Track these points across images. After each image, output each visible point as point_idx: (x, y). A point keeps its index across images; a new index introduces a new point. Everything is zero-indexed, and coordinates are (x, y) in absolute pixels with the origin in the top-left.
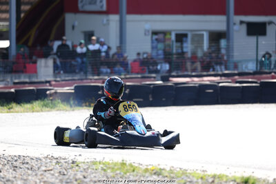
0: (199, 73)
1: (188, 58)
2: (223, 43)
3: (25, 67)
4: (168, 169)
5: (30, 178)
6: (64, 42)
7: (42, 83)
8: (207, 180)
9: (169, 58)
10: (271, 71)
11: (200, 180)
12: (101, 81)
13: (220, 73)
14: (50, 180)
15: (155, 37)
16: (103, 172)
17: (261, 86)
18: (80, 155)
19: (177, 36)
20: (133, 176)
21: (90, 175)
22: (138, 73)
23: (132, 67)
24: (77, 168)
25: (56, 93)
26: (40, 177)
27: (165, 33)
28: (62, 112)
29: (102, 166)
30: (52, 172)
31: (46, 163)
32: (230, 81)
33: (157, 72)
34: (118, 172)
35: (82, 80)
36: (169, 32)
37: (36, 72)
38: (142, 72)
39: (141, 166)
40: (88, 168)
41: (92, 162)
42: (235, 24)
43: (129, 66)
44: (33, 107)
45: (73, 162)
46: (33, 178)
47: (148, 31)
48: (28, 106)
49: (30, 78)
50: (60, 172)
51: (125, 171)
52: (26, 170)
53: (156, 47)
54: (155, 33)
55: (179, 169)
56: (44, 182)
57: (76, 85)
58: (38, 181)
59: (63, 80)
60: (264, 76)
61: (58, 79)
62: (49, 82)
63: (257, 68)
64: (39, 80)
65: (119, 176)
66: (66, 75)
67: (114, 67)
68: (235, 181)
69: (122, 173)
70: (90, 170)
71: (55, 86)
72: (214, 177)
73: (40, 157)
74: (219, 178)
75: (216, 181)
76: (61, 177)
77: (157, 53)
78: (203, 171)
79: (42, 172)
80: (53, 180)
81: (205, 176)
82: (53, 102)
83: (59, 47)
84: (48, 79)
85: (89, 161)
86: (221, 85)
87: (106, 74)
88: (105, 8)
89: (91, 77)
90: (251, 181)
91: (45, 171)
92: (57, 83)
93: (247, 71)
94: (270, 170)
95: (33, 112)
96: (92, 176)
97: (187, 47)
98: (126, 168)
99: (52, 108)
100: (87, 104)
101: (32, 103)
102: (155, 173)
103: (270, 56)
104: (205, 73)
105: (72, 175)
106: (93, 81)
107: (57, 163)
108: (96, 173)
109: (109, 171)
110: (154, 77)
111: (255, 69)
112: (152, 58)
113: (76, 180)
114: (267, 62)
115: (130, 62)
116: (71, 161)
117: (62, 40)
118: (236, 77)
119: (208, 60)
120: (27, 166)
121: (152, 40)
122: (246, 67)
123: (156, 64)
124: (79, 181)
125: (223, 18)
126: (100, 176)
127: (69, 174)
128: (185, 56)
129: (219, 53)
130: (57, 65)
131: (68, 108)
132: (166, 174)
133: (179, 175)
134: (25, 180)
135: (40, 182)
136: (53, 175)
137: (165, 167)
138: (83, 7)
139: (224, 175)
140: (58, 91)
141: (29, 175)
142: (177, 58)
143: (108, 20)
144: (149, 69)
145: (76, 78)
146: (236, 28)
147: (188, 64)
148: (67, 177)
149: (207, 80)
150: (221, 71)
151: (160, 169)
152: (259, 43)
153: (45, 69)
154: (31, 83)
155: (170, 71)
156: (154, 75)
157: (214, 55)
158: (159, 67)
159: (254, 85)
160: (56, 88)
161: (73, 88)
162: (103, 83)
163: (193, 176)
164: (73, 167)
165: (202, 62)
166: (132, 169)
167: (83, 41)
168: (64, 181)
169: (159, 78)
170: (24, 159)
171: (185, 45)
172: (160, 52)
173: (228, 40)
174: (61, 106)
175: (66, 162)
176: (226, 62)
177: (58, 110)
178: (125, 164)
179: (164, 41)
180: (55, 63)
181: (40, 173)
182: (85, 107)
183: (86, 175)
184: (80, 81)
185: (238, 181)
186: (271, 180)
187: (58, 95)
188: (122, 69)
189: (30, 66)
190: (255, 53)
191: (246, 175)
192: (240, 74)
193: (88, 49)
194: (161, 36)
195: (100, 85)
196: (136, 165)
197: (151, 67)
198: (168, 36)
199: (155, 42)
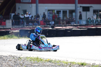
0: (65, 25)
1: (61, 20)
2: (74, 14)
3: (1, 23)
4: (54, 60)
5: (3, 63)
6: (16, 14)
7: (8, 29)
8: (68, 64)
9: (54, 20)
10: (91, 24)
11: (65, 64)
12: (29, 28)
13: (73, 25)
14: (11, 64)
15: (49, 12)
16: (30, 61)
17: (88, 30)
18: (22, 55)
19: (57, 11)
20: (41, 62)
21: (25, 62)
22: (43, 25)
23: (40, 23)
24: (21, 60)
25: (13, 32)
26: (7, 63)
27: (52, 10)
28: (15, 39)
29: (30, 59)
30: (11, 61)
31: (9, 58)
32: (76, 28)
33: (50, 24)
34: (36, 61)
35: (22, 27)
36: (54, 10)
37: (5, 25)
38: (44, 24)
39: (44, 59)
40: (24, 60)
41: (26, 57)
42: (78, 7)
43: (40, 22)
44: (4, 38)
45: (19, 58)
46: (4, 64)
47: (46, 10)
48: (3, 37)
49: (3, 27)
50: (14, 61)
51: (38, 61)
52: (2, 61)
53: (49, 16)
54: (49, 10)
55: (58, 60)
56: (9, 65)
57: (20, 29)
58: (6, 65)
59: (15, 28)
60: (89, 26)
61: (14, 27)
62: (10, 28)
63: (86, 23)
64: (6, 28)
65: (36, 62)
66: (17, 26)
67: (34, 23)
68: (78, 64)
69: (37, 62)
70: (25, 60)
71: (12, 30)
72: (71, 63)
73: (7, 56)
74: (72, 63)
75: (72, 64)
76: (15, 63)
77: (50, 18)
78: (67, 61)
79: (8, 61)
80: (12, 64)
81: (67, 62)
82: (12, 36)
83: (14, 16)
84: (10, 27)
85: (25, 57)
86: (73, 29)
87: (31, 25)
88: (30, 1)
89: (26, 27)
90: (84, 64)
91: (9, 61)
92: (13, 29)
93: (82, 24)
94: (91, 60)
95: (4, 39)
96: (26, 63)
97: (61, 16)
98: (38, 60)
99: (11, 38)
100: (24, 36)
101: (4, 36)
102: (49, 62)
103: (90, 19)
104: (67, 25)
105: (19, 62)
106: (26, 28)
107: (13, 58)
108: (27, 61)
109: (32, 61)
110: (49, 27)
111: (85, 24)
112: (48, 20)
113: (20, 64)
114: (90, 21)
115: (40, 21)
116: (18, 57)
117: (15, 13)
118: (79, 26)
119: (68, 20)
120: (2, 59)
121: (48, 13)
122: (82, 23)
123: (49, 22)
124: (21, 64)
125: (74, 5)
126: (29, 63)
127: (18, 62)
128: (60, 19)
129: (72, 18)
130: (13, 22)
131: (17, 38)
132: (53, 62)
133: (58, 62)
134: (2, 64)
135: (7, 65)
136: (12, 62)
137: (53, 59)
138: (22, 1)
139: (74, 62)
140: (14, 32)
141: (3, 62)
142: (57, 19)
143: (32, 6)
144: (47, 23)
145: (20, 27)
146: (78, 8)
147: (61, 22)
148: (17, 63)
149: (68, 28)
150: (73, 24)
151: (51, 60)
152: (87, 14)
153: (9, 24)
154: (4, 29)
155: (54, 24)
156: (49, 26)
157: (70, 18)
158: (50, 23)
159: (85, 29)
160: (13, 31)
161: (19, 30)
162: (30, 28)
163: (63, 63)
164: (19, 59)
165: (66, 21)
166: (41, 60)
167: (22, 14)
168: (16, 64)
169: (51, 27)
170: (1, 57)
171: (60, 15)
172: (51, 17)
173: (76, 13)
174: (15, 37)
175: (16, 58)
176: (75, 21)
177: (13, 39)
178: (38, 58)
179: (52, 13)
180: (12, 21)
181: (7, 62)
182: (23, 38)
183: (24, 62)
184: (21, 28)
185: (80, 64)
186: (92, 64)
187: (13, 33)
188: (37, 23)
189: (3, 22)
190: (86, 18)
191: (82, 62)
192: (80, 25)
193: (24, 16)
194: (51, 12)
195: (29, 29)
196: (42, 59)
197: (48, 23)
198: (54, 12)
199: (49, 14)
